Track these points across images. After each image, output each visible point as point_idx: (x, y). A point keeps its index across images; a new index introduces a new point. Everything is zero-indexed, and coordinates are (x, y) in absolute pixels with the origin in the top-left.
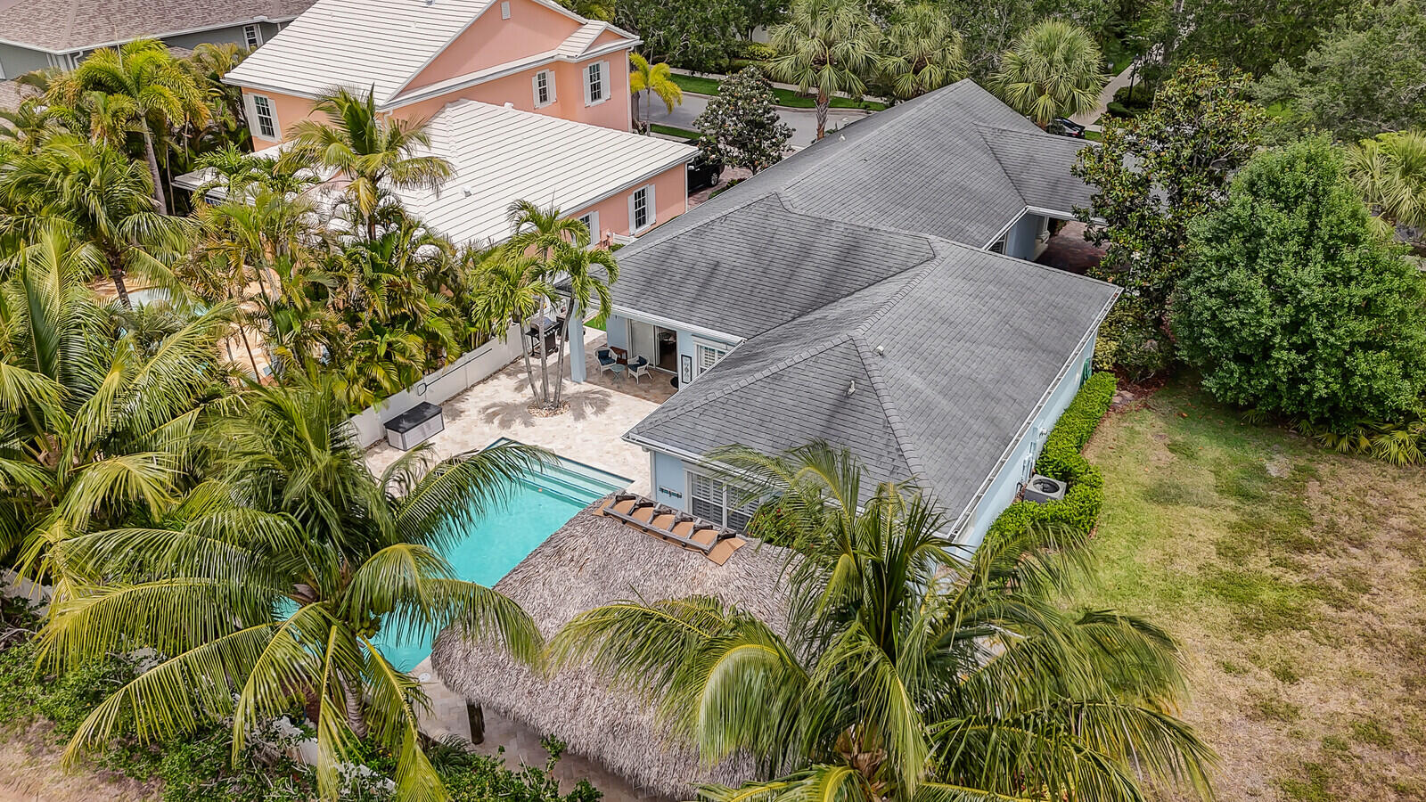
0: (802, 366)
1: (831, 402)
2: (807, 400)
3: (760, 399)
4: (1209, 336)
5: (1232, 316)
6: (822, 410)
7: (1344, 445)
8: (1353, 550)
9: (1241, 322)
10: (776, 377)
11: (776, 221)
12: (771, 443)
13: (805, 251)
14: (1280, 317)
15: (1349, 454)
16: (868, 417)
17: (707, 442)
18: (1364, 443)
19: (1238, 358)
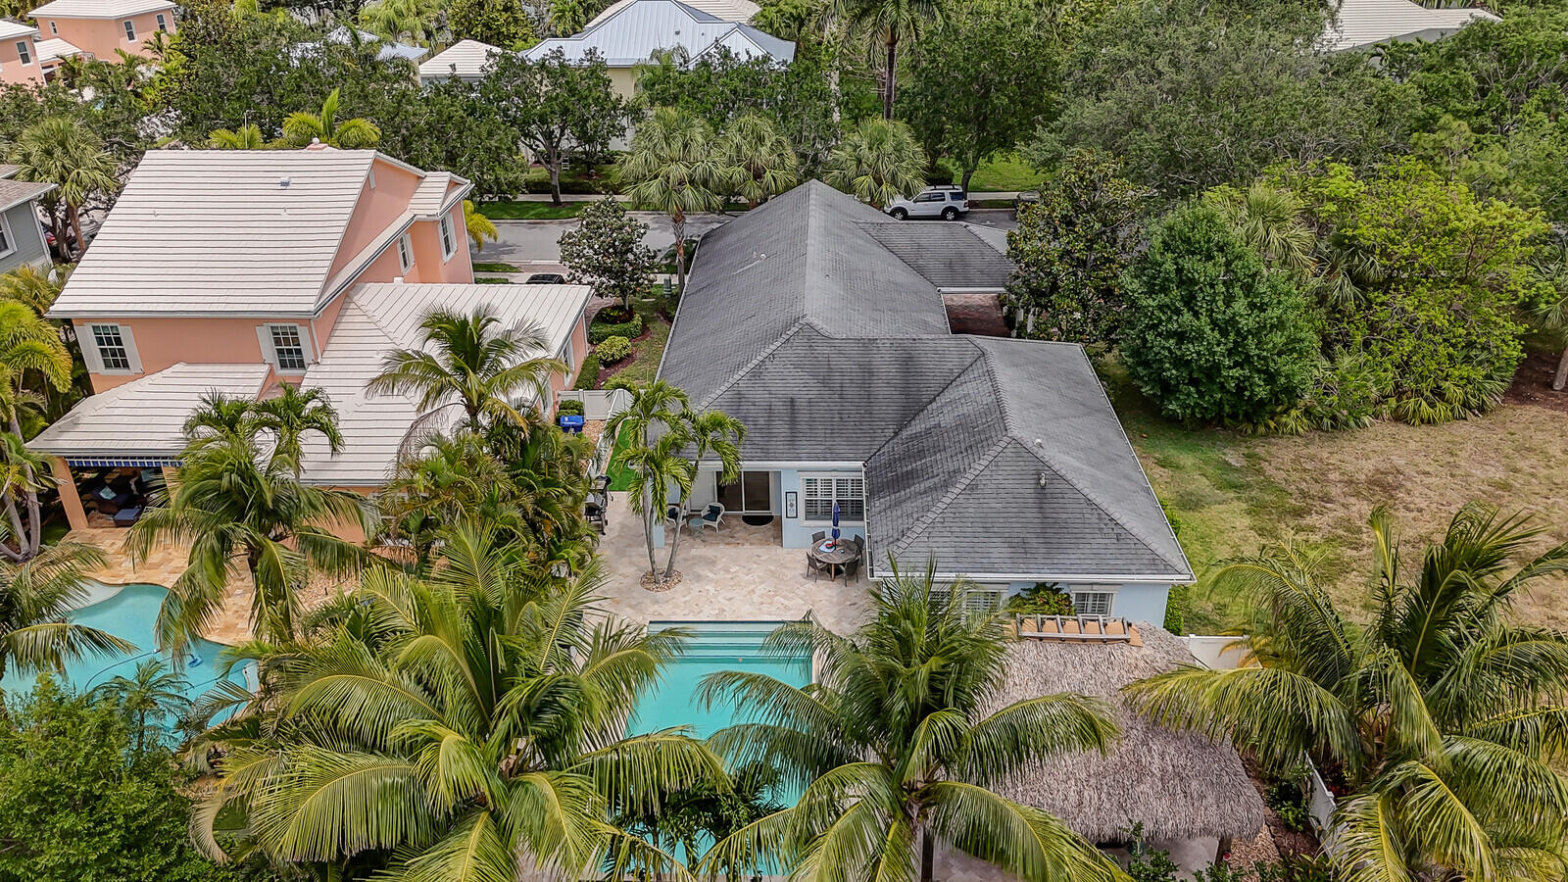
0: (986, 472)
1: (1033, 496)
2: (1012, 500)
3: (971, 510)
4: (1169, 370)
5: (1190, 350)
6: (1029, 505)
7: (1262, 429)
8: (1328, 505)
9: (1198, 353)
10: (972, 487)
11: (823, 349)
12: (1006, 545)
13: (868, 372)
14: (1225, 344)
15: (1265, 436)
16: (1071, 501)
17: (952, 560)
18: (1272, 424)
19: (1194, 382)
